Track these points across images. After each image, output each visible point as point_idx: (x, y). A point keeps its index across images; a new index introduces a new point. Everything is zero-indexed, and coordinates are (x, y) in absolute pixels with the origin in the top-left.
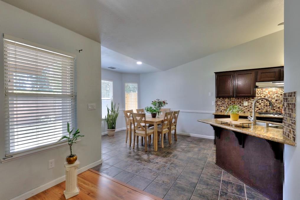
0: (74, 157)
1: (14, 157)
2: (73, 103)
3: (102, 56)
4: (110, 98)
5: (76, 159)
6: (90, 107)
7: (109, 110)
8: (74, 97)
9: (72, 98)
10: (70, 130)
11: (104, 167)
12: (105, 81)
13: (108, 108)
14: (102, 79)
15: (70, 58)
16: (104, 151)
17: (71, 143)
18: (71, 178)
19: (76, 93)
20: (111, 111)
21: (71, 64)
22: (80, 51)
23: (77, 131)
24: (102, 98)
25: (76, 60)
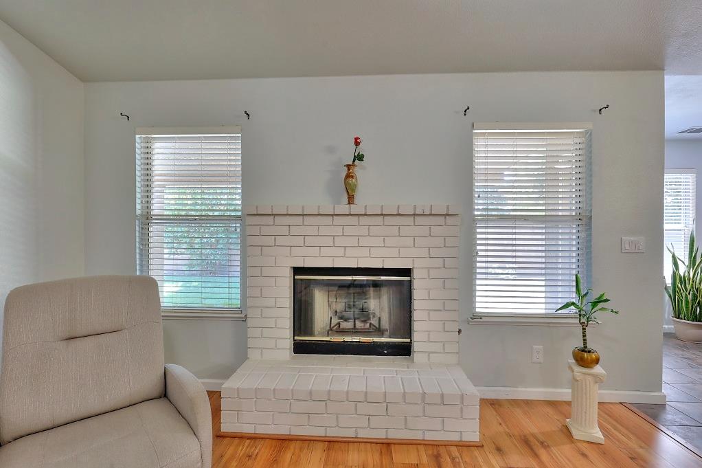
0: (593, 356)
1: (484, 319)
2: (583, 235)
3: (668, 102)
4: (681, 226)
5: (597, 361)
6: (627, 247)
7: (679, 262)
8: (585, 220)
9: (580, 222)
10: (583, 293)
11: (669, 416)
12: (674, 176)
13: (674, 256)
14: (665, 170)
15: (577, 132)
16: (667, 376)
17: (584, 320)
18: (586, 399)
19: (591, 211)
20: (687, 263)
21: (578, 147)
22: (600, 110)
23: (599, 298)
24: (666, 226)
25: (591, 134)
